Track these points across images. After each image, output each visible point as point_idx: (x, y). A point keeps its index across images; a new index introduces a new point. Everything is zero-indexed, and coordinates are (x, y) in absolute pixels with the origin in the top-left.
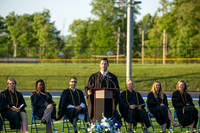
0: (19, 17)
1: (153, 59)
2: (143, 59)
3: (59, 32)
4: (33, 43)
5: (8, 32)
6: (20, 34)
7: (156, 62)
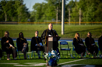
0: (8, 2)
1: (75, 23)
2: (69, 22)
3: (28, 9)
4: (15, 14)
5: (2, 9)
6: (8, 10)
7: (76, 24)
